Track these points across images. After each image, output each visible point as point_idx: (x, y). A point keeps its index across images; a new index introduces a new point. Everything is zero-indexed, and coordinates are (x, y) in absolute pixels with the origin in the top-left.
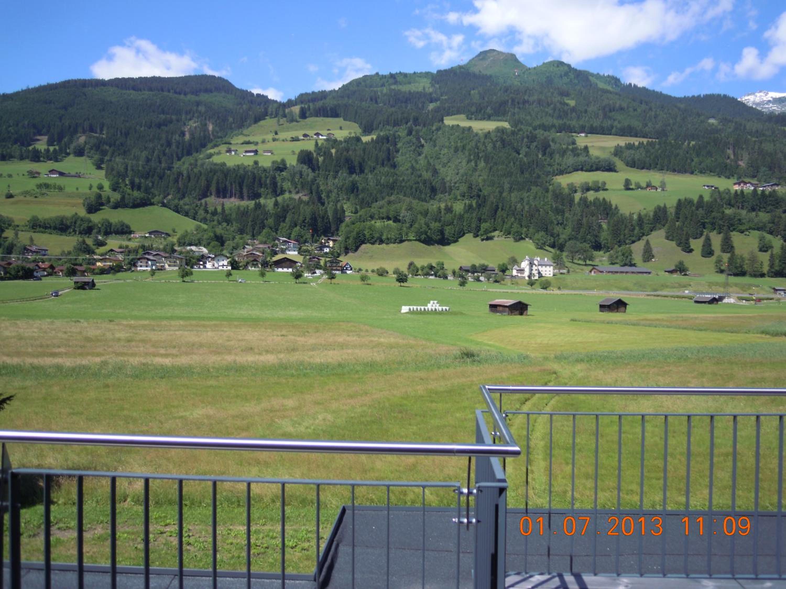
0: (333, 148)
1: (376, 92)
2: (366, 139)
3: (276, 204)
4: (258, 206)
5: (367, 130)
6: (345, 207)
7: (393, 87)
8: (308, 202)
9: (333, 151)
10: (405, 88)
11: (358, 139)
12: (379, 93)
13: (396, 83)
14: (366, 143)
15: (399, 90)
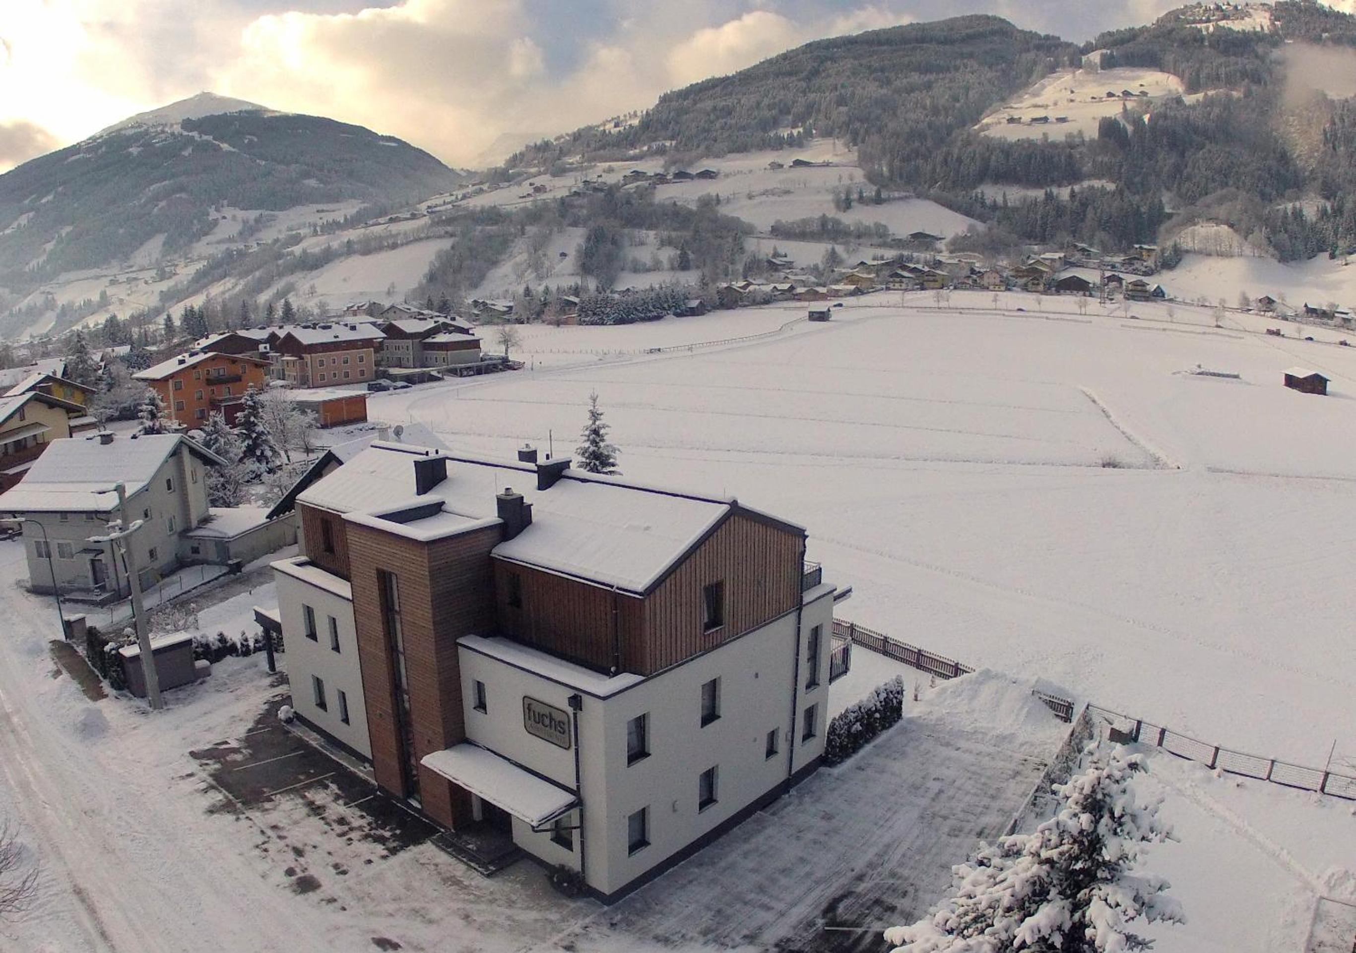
0: (1146, 113)
1: (1200, 31)
2: (1190, 99)
3: (1073, 195)
4: (1049, 197)
5: (1193, 87)
6: (1164, 200)
7: (1222, 23)
8: (1114, 192)
9: (1146, 118)
10: (1237, 26)
11: (1179, 101)
12: (1204, 33)
13: (1225, 17)
14: (1190, 107)
15: (1230, 29)
